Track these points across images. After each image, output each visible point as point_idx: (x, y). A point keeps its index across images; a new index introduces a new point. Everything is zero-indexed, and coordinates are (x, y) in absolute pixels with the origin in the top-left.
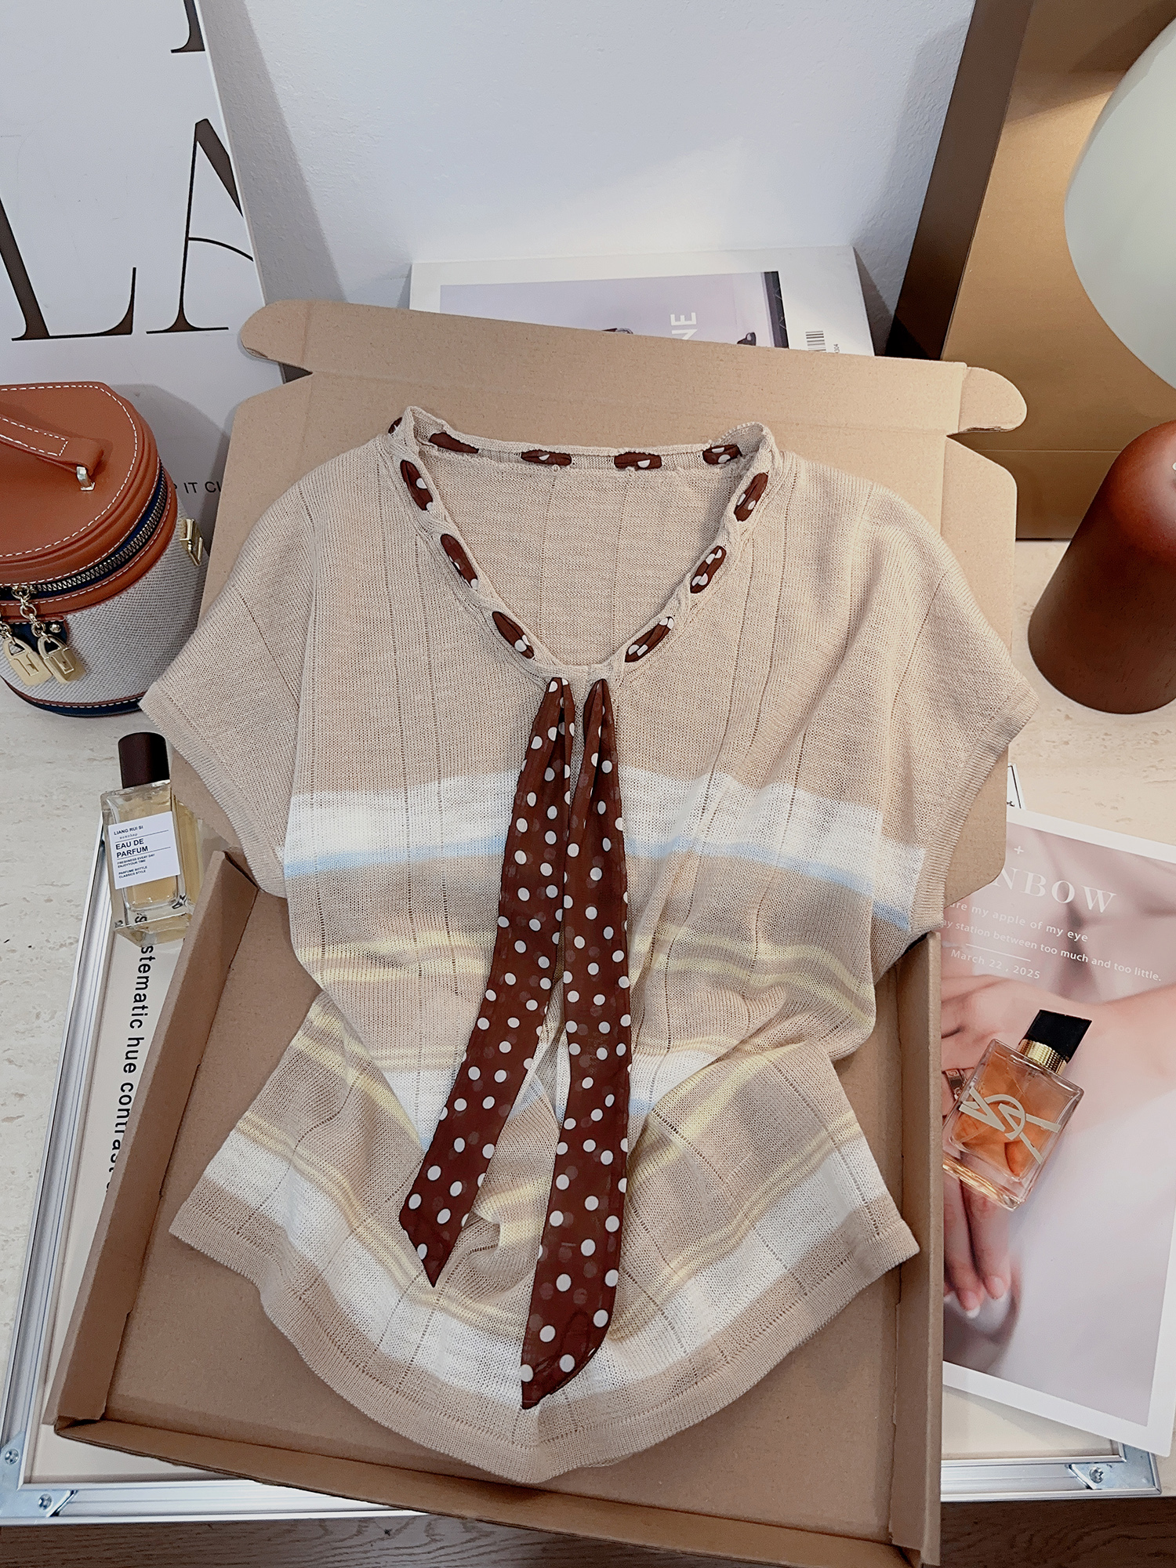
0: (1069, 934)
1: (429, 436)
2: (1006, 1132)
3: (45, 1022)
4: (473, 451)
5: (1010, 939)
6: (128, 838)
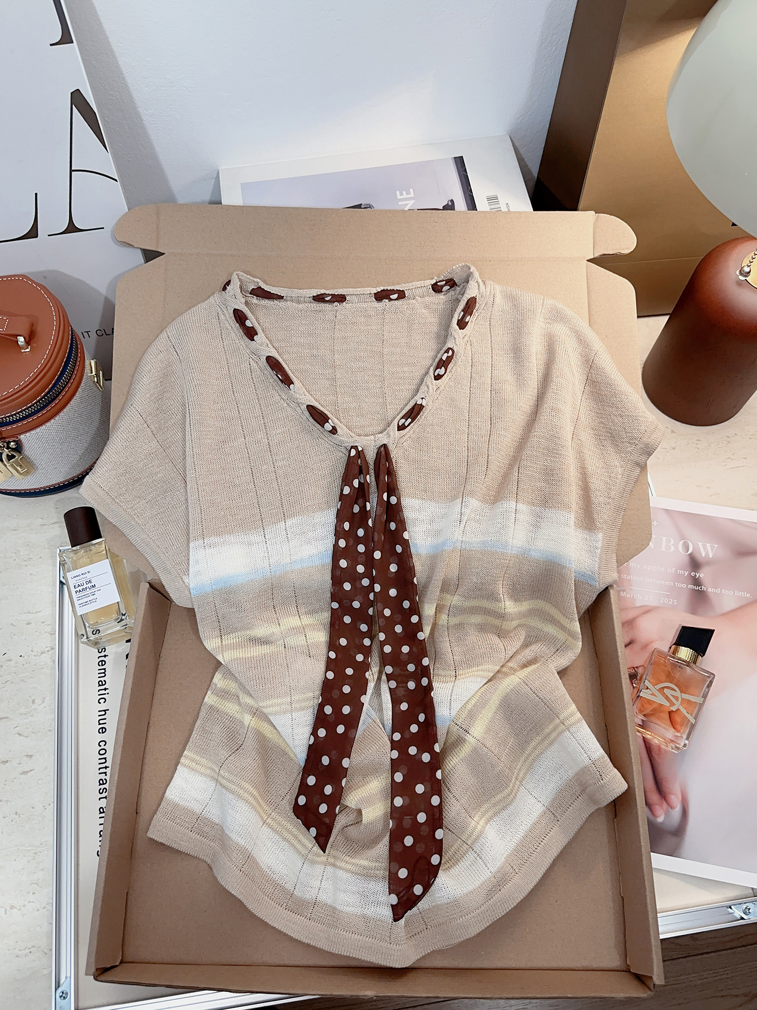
0: (692, 574)
1: (250, 290)
2: (670, 706)
3: (39, 705)
4: (280, 298)
5: (656, 581)
6: (81, 580)
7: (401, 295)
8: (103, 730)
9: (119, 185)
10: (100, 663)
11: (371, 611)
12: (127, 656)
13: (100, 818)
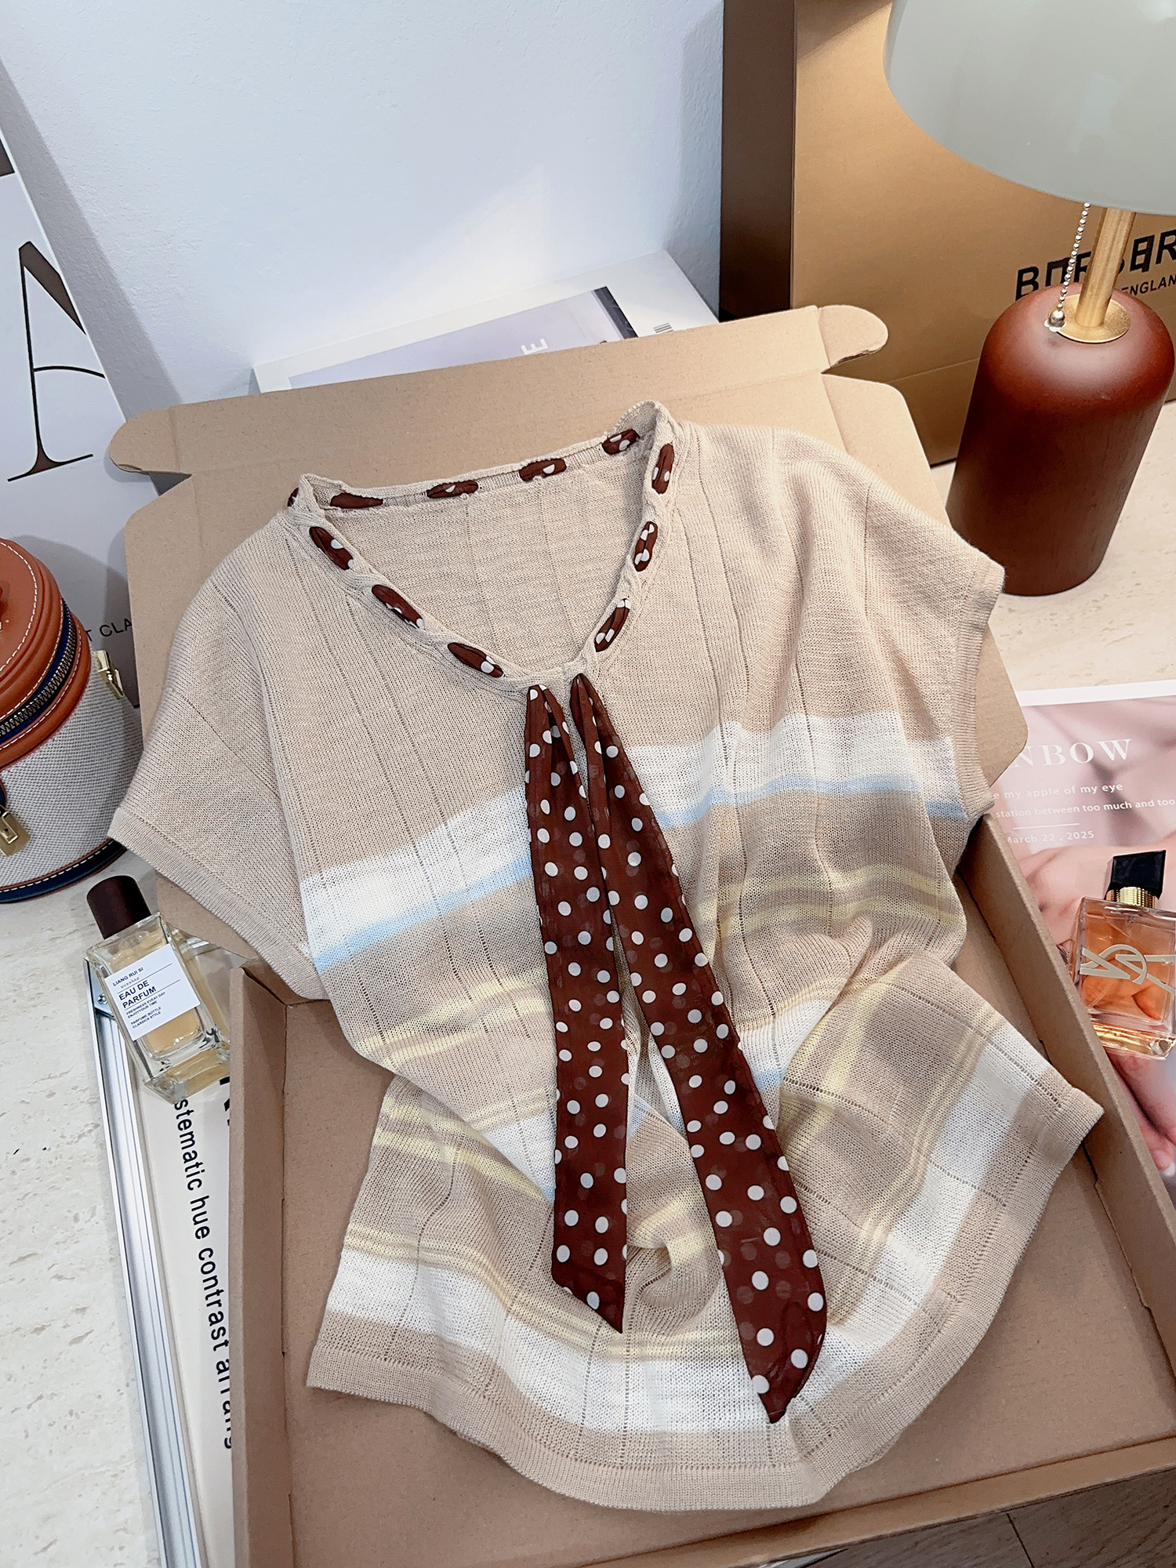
0: (1103, 789)
1: (329, 500)
2: (1131, 980)
3: (86, 1222)
4: (378, 503)
5: (1052, 811)
6: (130, 985)
7: (560, 466)
8: (204, 1232)
9: (108, 382)
10: (182, 1126)
11: (610, 945)
12: (227, 1105)
13: (221, 1380)
